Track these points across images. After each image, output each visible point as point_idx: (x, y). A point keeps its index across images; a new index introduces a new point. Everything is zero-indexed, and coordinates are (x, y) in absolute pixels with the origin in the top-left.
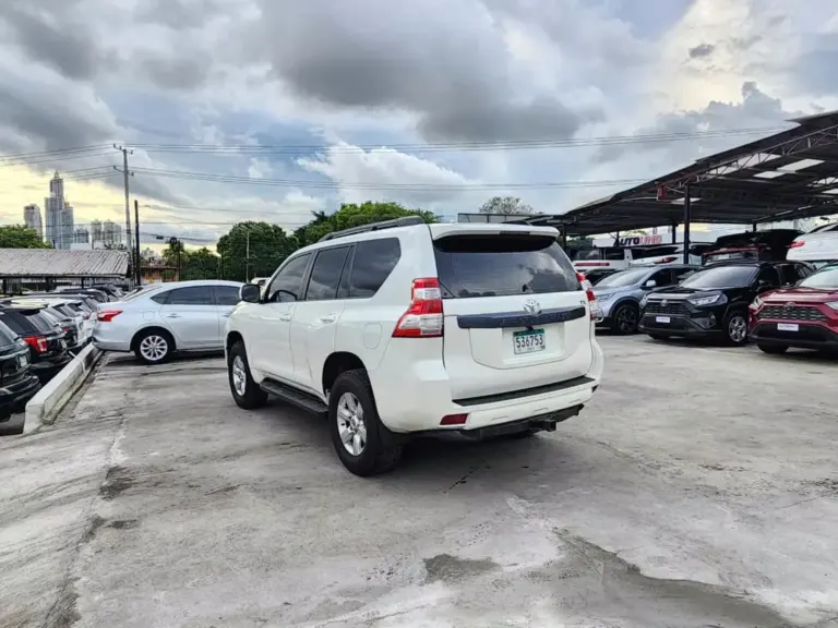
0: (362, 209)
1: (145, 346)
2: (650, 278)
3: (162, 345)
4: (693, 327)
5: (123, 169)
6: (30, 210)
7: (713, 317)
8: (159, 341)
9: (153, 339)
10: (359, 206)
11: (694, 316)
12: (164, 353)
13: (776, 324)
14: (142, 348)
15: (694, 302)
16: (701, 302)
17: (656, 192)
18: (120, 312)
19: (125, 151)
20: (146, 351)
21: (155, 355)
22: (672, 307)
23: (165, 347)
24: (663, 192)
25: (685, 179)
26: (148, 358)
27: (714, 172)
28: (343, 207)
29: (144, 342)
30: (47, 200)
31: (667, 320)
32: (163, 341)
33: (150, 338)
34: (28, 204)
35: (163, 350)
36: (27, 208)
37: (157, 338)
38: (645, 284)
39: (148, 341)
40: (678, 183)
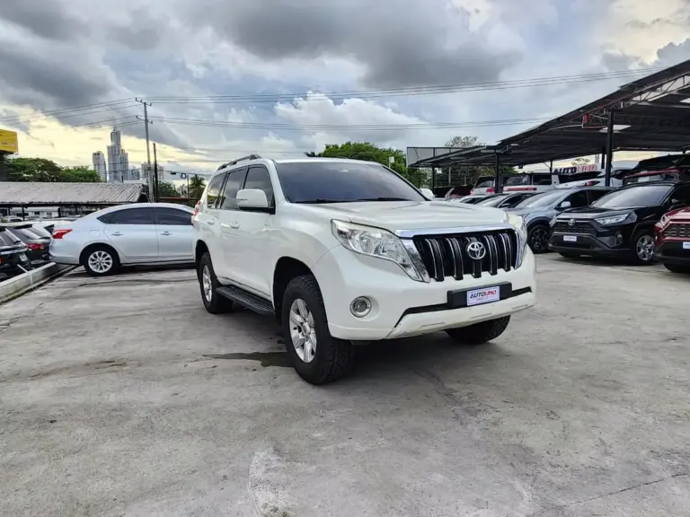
0: (342, 148)
1: (93, 260)
2: (566, 200)
3: (108, 259)
4: (599, 247)
5: (143, 118)
6: (97, 155)
7: (620, 236)
8: (105, 256)
9: (100, 255)
10: (340, 146)
11: (599, 234)
12: (109, 267)
13: (681, 243)
14: (90, 262)
15: (601, 222)
16: (608, 221)
17: (581, 120)
18: (69, 231)
19: (145, 104)
20: (93, 264)
21: (101, 268)
22: (579, 226)
23: (111, 261)
24: (588, 120)
25: (610, 106)
26: (95, 270)
27: (638, 98)
28: (327, 147)
29: (92, 256)
30: (108, 148)
31: (574, 239)
32: (108, 256)
33: (97, 253)
34: (95, 152)
35: (108, 263)
36: (95, 154)
37: (103, 253)
38: (560, 204)
39: (95, 256)
40: (602, 111)
